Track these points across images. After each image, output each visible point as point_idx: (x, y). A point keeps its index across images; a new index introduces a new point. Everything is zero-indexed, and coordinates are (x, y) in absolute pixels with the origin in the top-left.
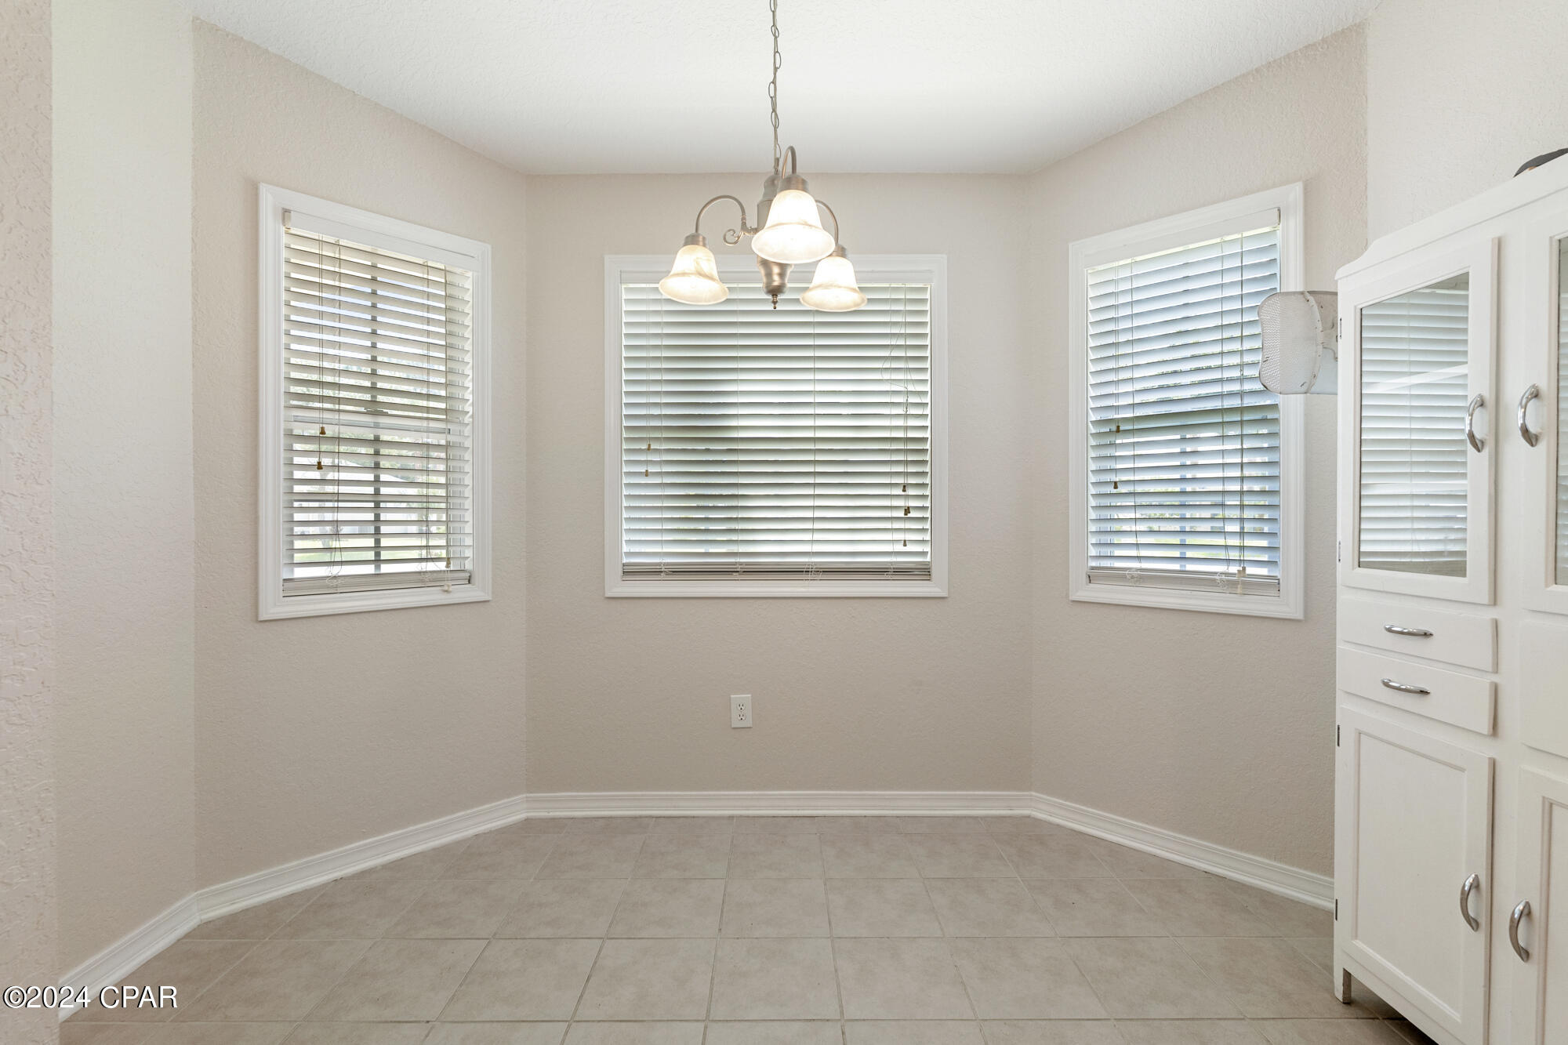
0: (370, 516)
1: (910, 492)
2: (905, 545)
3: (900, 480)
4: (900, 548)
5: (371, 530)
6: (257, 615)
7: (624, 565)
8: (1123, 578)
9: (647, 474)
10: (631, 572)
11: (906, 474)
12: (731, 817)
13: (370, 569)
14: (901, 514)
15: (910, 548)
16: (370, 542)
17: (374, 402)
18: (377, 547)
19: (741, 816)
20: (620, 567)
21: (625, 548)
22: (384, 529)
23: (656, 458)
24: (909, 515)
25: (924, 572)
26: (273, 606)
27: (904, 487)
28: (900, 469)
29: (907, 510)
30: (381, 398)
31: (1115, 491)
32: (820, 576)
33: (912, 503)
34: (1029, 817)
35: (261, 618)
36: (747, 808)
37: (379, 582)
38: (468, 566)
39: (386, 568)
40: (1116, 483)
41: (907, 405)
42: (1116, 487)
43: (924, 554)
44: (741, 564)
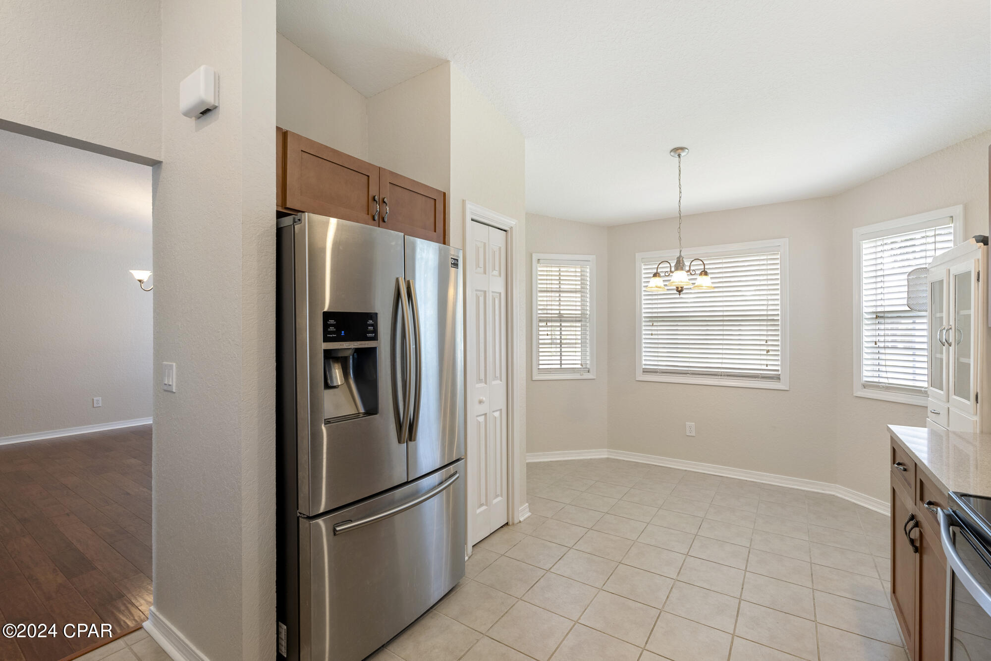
0: (559, 350)
1: (769, 343)
2: (767, 366)
3: (765, 338)
4: (765, 367)
5: (559, 354)
6: (532, 379)
7: (643, 369)
8: (878, 387)
9: (652, 334)
10: (646, 371)
11: (767, 335)
12: (686, 470)
13: (559, 366)
14: (765, 353)
15: (769, 368)
16: (559, 358)
17: (560, 313)
18: (561, 360)
19: (690, 471)
20: (642, 369)
21: (644, 362)
22: (563, 354)
23: (655, 328)
24: (769, 353)
25: (777, 378)
26: (536, 377)
27: (766, 341)
28: (765, 333)
29: (768, 351)
30: (562, 312)
31: (875, 346)
32: (726, 377)
33: (770, 348)
34: (834, 495)
35: (533, 379)
36: (693, 468)
37: (561, 370)
38: (588, 366)
39: (563, 366)
40: (876, 342)
41: (768, 305)
42: (876, 344)
43: (778, 370)
44: (690, 370)
